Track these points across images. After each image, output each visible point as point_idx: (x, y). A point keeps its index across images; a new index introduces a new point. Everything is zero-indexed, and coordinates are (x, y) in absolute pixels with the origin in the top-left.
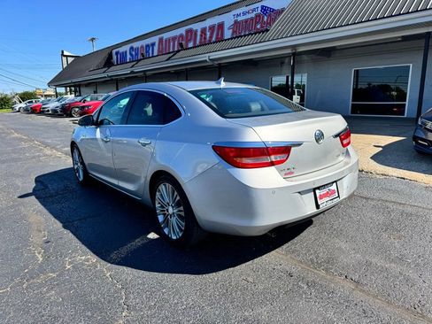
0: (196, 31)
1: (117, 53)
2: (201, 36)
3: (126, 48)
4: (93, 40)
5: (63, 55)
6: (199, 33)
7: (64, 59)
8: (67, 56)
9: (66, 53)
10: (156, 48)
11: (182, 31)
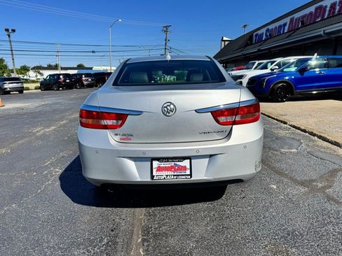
0: (326, 7)
1: (256, 35)
2: (330, 11)
3: (264, 30)
4: (245, 26)
5: (222, 40)
6: (328, 9)
7: (223, 43)
8: (225, 41)
9: (225, 39)
10: (286, 28)
11: (312, 9)
